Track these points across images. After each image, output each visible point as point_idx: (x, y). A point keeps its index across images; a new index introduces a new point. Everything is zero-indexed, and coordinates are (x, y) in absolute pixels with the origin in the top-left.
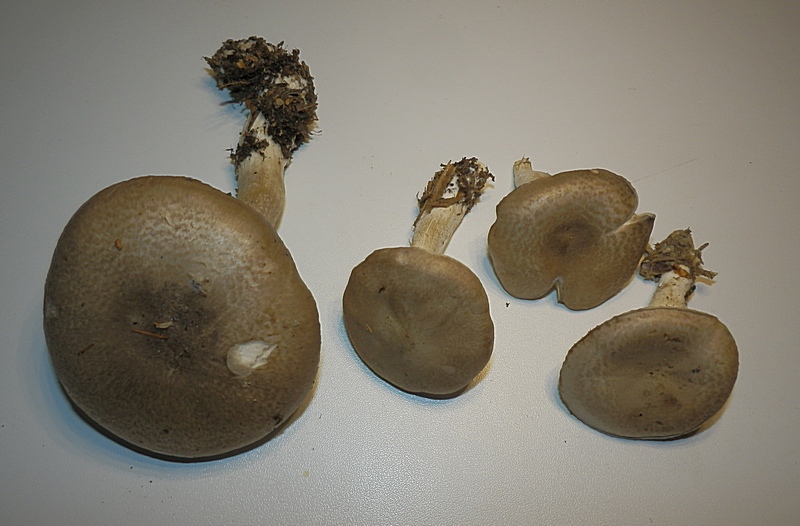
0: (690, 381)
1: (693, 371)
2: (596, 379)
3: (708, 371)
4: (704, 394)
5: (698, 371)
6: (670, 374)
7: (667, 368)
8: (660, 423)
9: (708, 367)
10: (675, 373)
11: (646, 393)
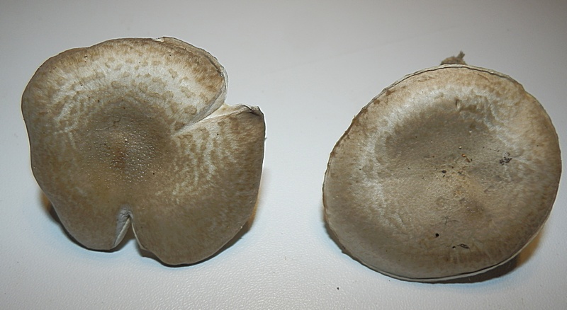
0: (498, 178)
1: (501, 162)
2: (369, 184)
3: (522, 160)
4: (521, 195)
5: (508, 161)
6: (470, 172)
7: (464, 164)
8: (465, 247)
9: (522, 152)
10: (475, 169)
11: (440, 201)
